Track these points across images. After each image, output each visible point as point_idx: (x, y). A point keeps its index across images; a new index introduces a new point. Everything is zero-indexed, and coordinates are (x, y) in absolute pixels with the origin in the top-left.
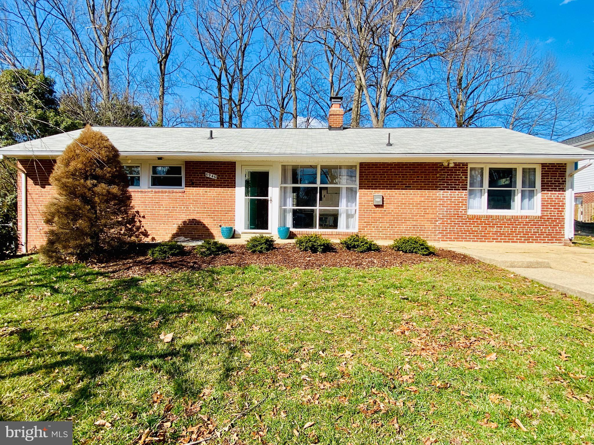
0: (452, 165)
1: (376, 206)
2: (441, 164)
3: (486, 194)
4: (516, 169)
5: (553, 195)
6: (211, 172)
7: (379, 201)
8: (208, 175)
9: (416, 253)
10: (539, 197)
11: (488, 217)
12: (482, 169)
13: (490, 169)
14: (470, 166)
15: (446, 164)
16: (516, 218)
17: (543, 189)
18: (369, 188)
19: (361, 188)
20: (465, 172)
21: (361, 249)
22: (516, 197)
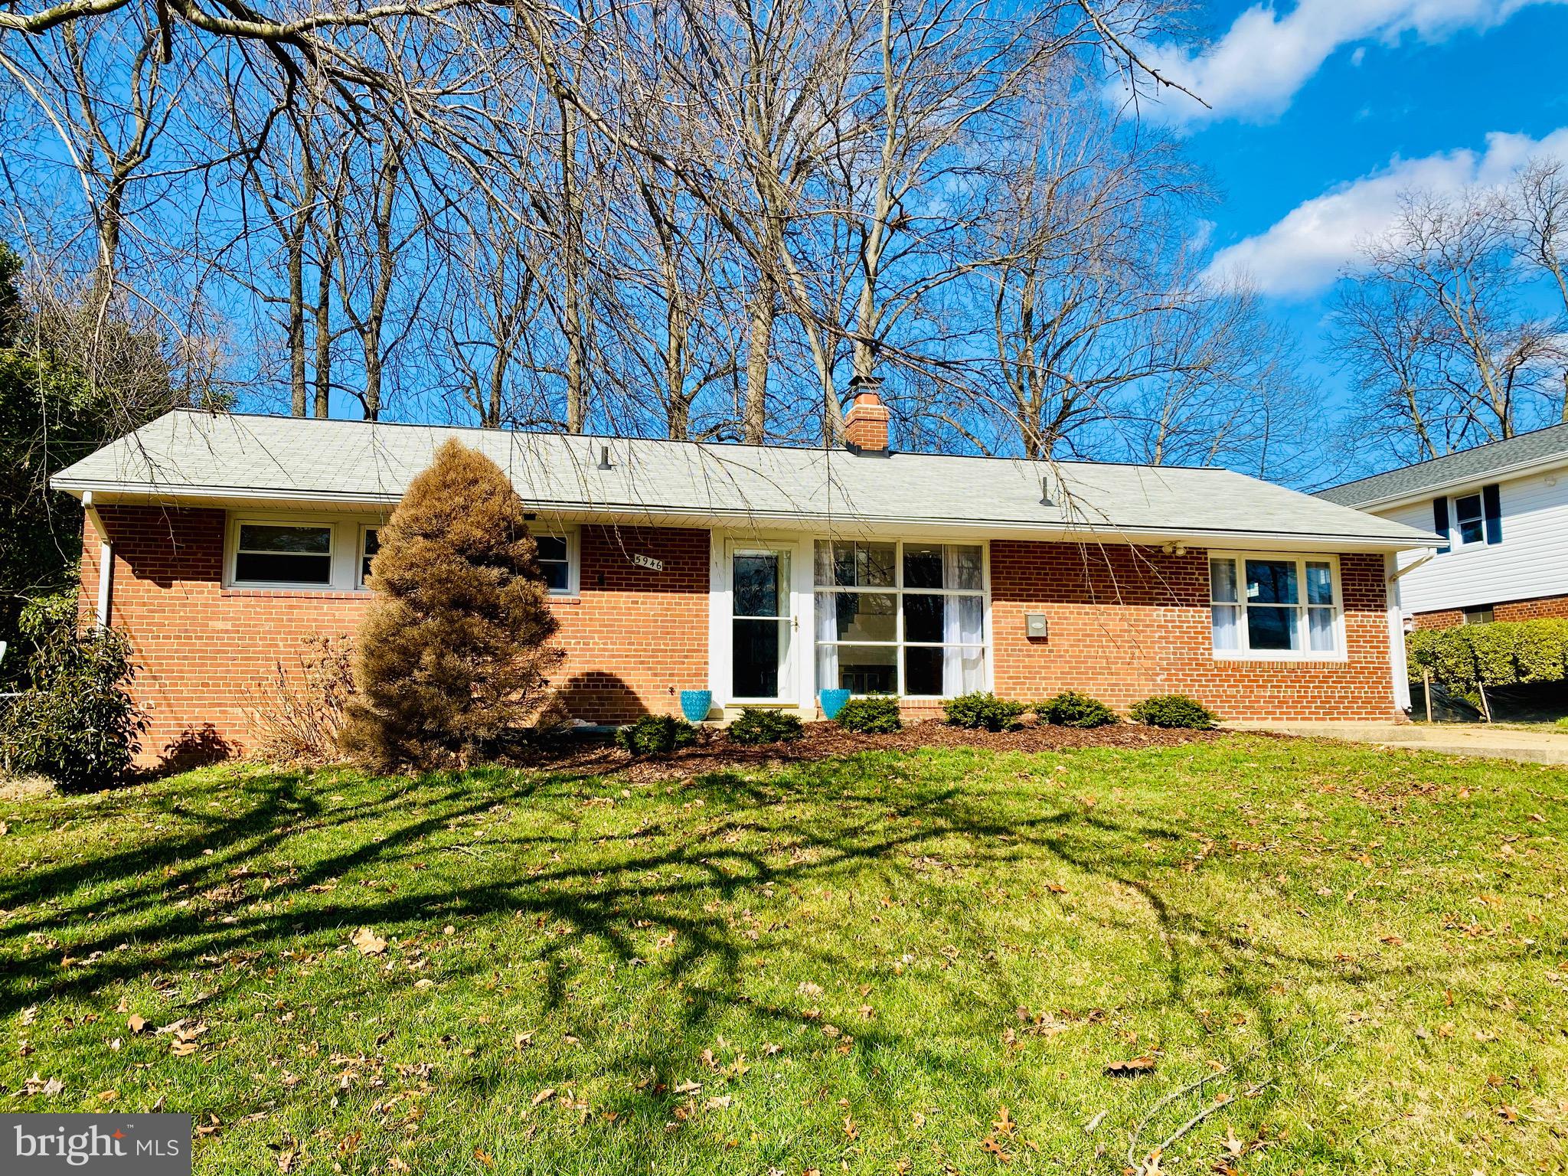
0: (1181, 552)
1: (1034, 640)
2: (1159, 549)
3: (1245, 617)
4: (1293, 564)
5: (1365, 618)
6: (647, 553)
7: (1037, 628)
8: (641, 560)
9: (1188, 726)
10: (1340, 623)
11: (1255, 665)
12: (1232, 564)
13: (1248, 562)
14: (1211, 555)
15: (1168, 550)
16: (1304, 667)
17: (1347, 607)
18: (1014, 597)
19: (996, 597)
20: (1202, 568)
21: (1088, 720)
22: (1299, 624)
